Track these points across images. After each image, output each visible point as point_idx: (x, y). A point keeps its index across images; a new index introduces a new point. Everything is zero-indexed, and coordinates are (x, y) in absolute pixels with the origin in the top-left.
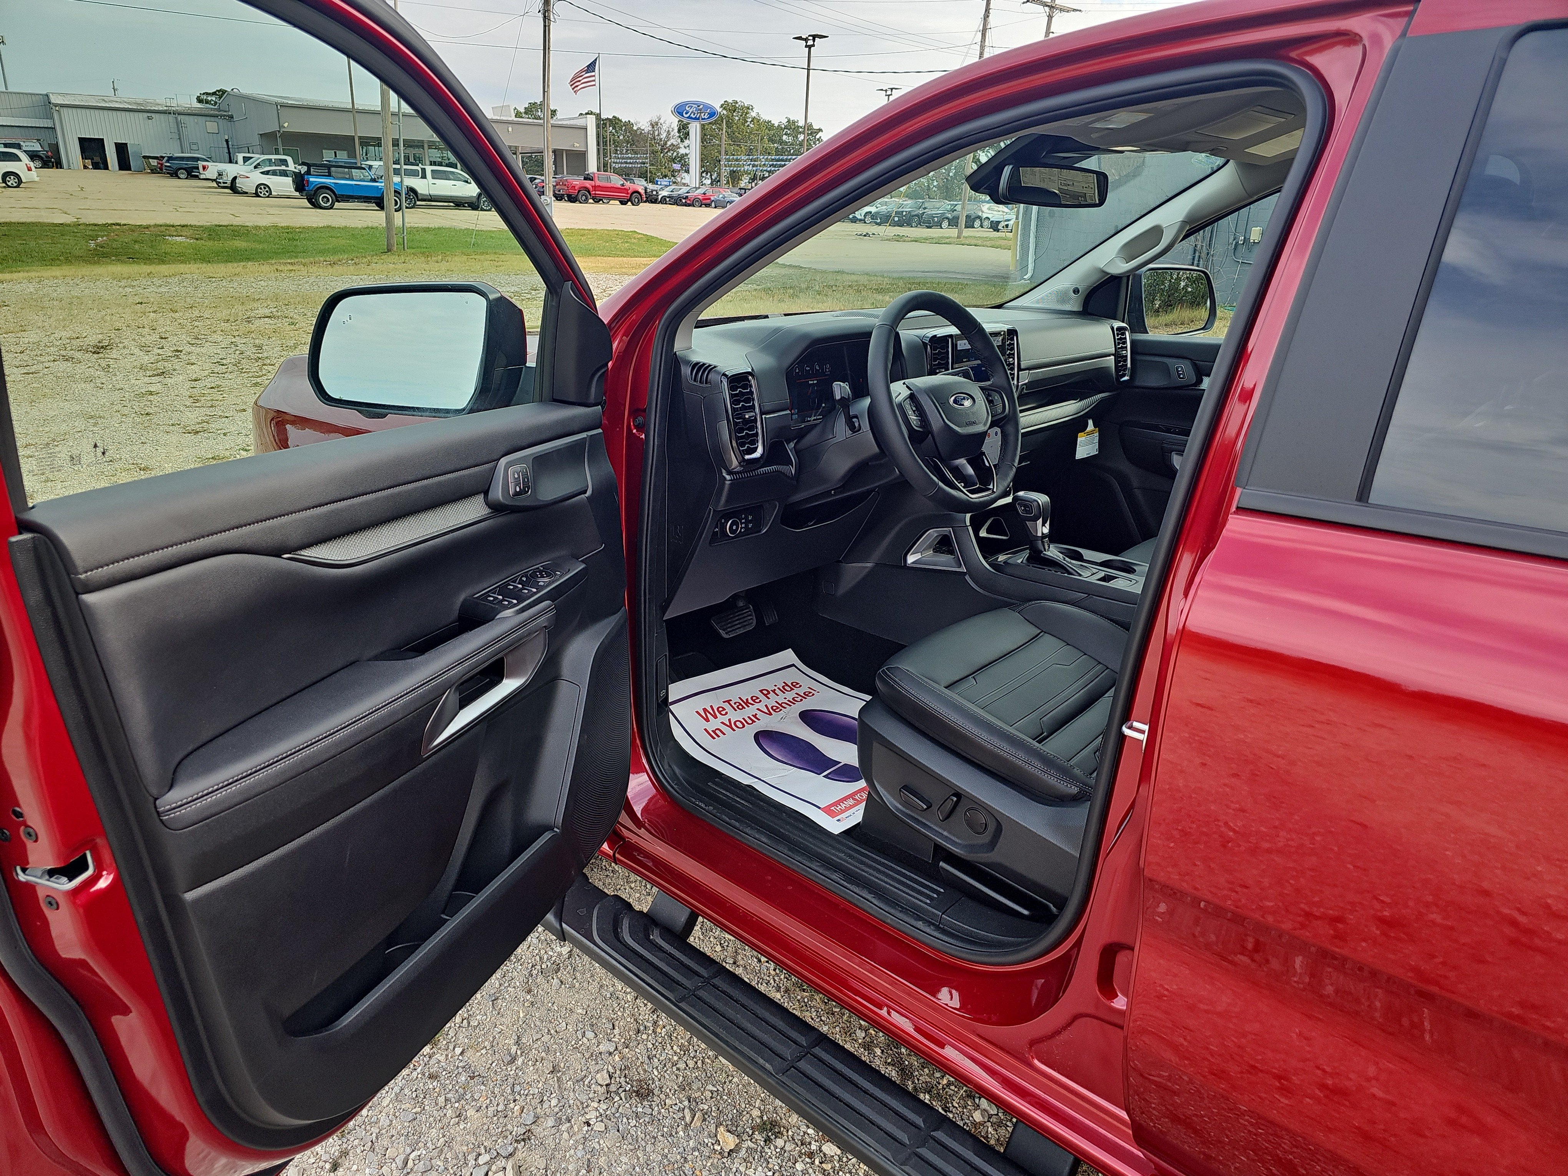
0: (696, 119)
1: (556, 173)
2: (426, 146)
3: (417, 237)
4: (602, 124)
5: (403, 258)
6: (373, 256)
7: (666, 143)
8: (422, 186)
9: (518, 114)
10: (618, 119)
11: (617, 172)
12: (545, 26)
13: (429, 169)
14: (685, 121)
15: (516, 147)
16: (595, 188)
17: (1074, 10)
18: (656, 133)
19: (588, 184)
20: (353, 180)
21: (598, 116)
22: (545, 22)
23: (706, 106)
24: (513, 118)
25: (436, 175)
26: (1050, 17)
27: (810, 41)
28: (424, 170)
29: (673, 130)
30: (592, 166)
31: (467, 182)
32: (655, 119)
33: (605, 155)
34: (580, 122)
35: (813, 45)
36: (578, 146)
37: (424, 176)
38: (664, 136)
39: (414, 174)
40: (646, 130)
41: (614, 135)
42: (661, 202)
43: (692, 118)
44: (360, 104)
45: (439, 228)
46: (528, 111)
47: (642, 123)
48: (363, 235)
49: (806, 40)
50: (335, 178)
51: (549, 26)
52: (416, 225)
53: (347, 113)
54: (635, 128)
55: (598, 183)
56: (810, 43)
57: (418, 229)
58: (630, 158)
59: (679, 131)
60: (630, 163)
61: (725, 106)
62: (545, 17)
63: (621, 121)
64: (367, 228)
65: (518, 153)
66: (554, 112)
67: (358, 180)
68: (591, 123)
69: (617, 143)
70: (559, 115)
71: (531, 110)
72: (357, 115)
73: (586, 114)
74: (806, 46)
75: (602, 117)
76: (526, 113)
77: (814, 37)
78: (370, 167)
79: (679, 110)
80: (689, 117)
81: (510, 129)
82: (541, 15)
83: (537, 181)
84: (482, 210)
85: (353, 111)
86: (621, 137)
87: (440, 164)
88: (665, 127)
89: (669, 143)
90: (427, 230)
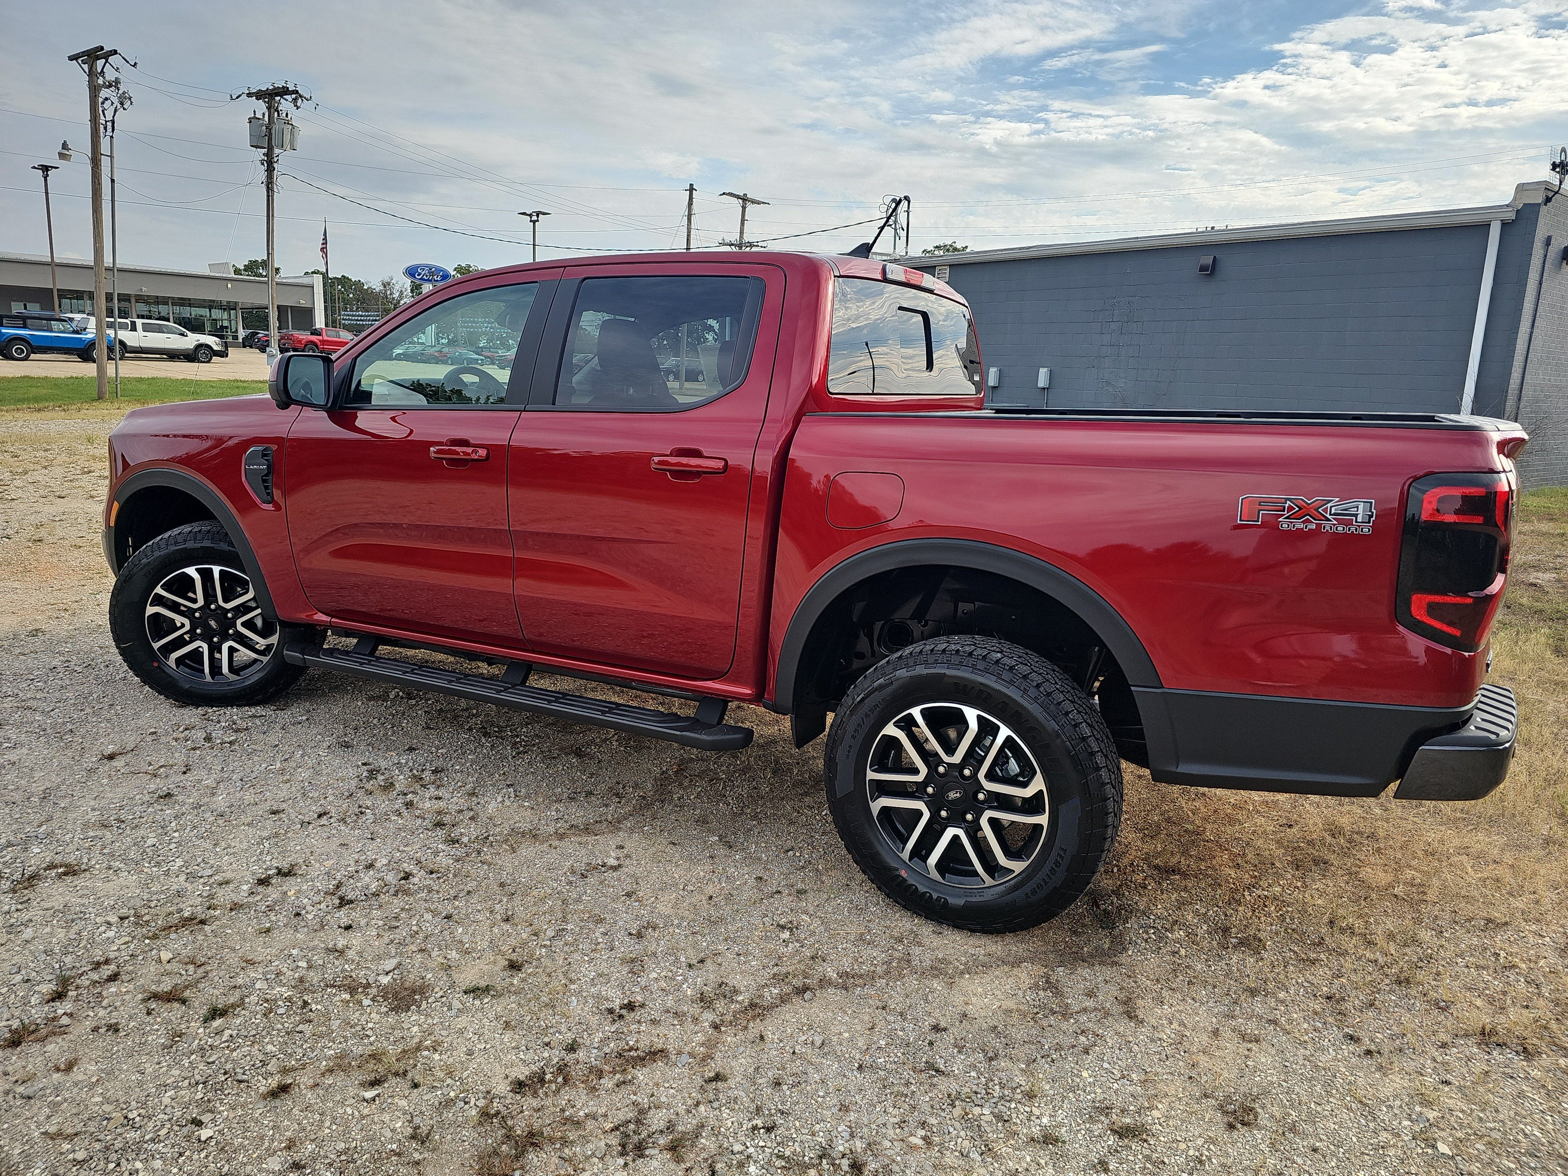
0: (428, 280)
1: (280, 328)
2: (133, 300)
3: (129, 387)
4: (329, 283)
5: (116, 405)
6: (82, 403)
7: (399, 302)
8: (131, 338)
9: (237, 271)
10: (348, 278)
11: (346, 328)
12: (268, 196)
13: (139, 322)
14: (418, 282)
15: (236, 303)
16: (324, 342)
17: (763, 203)
18: (388, 293)
19: (314, 338)
20: (52, 331)
21: (325, 276)
22: (268, 192)
23: (439, 270)
24: (232, 275)
25: (146, 328)
26: (744, 208)
27: (534, 217)
28: (133, 324)
29: (406, 290)
30: (320, 322)
31: (183, 335)
32: (387, 279)
33: (333, 313)
34: (306, 281)
35: (538, 221)
36: (303, 303)
37: (134, 328)
38: (396, 295)
39: (123, 327)
40: (378, 290)
41: (343, 293)
42: (395, 359)
43: (424, 280)
44: (61, 256)
45: (153, 379)
46: (248, 268)
47: (374, 283)
48: (67, 385)
49: (530, 215)
50: (31, 330)
51: (273, 196)
52: (127, 376)
53: (46, 267)
54: (365, 287)
55: (326, 338)
56: (534, 218)
57: (129, 380)
58: (361, 316)
59: (412, 291)
60: (361, 320)
61: (459, 269)
62: (268, 187)
63: (350, 280)
64: (72, 378)
65: (238, 309)
66: (277, 270)
67: (58, 332)
68: (318, 282)
69: (346, 302)
70: (282, 273)
71: (252, 267)
72: (56, 268)
73: (313, 273)
74: (531, 221)
75: (330, 276)
76: (245, 270)
77: (538, 214)
78: (71, 319)
79: (411, 272)
80: (422, 279)
81: (229, 286)
82: (264, 186)
83: (260, 335)
84: (199, 361)
85: (52, 265)
86: (351, 296)
87: (150, 318)
88: (397, 287)
89: (402, 302)
90: (140, 380)
